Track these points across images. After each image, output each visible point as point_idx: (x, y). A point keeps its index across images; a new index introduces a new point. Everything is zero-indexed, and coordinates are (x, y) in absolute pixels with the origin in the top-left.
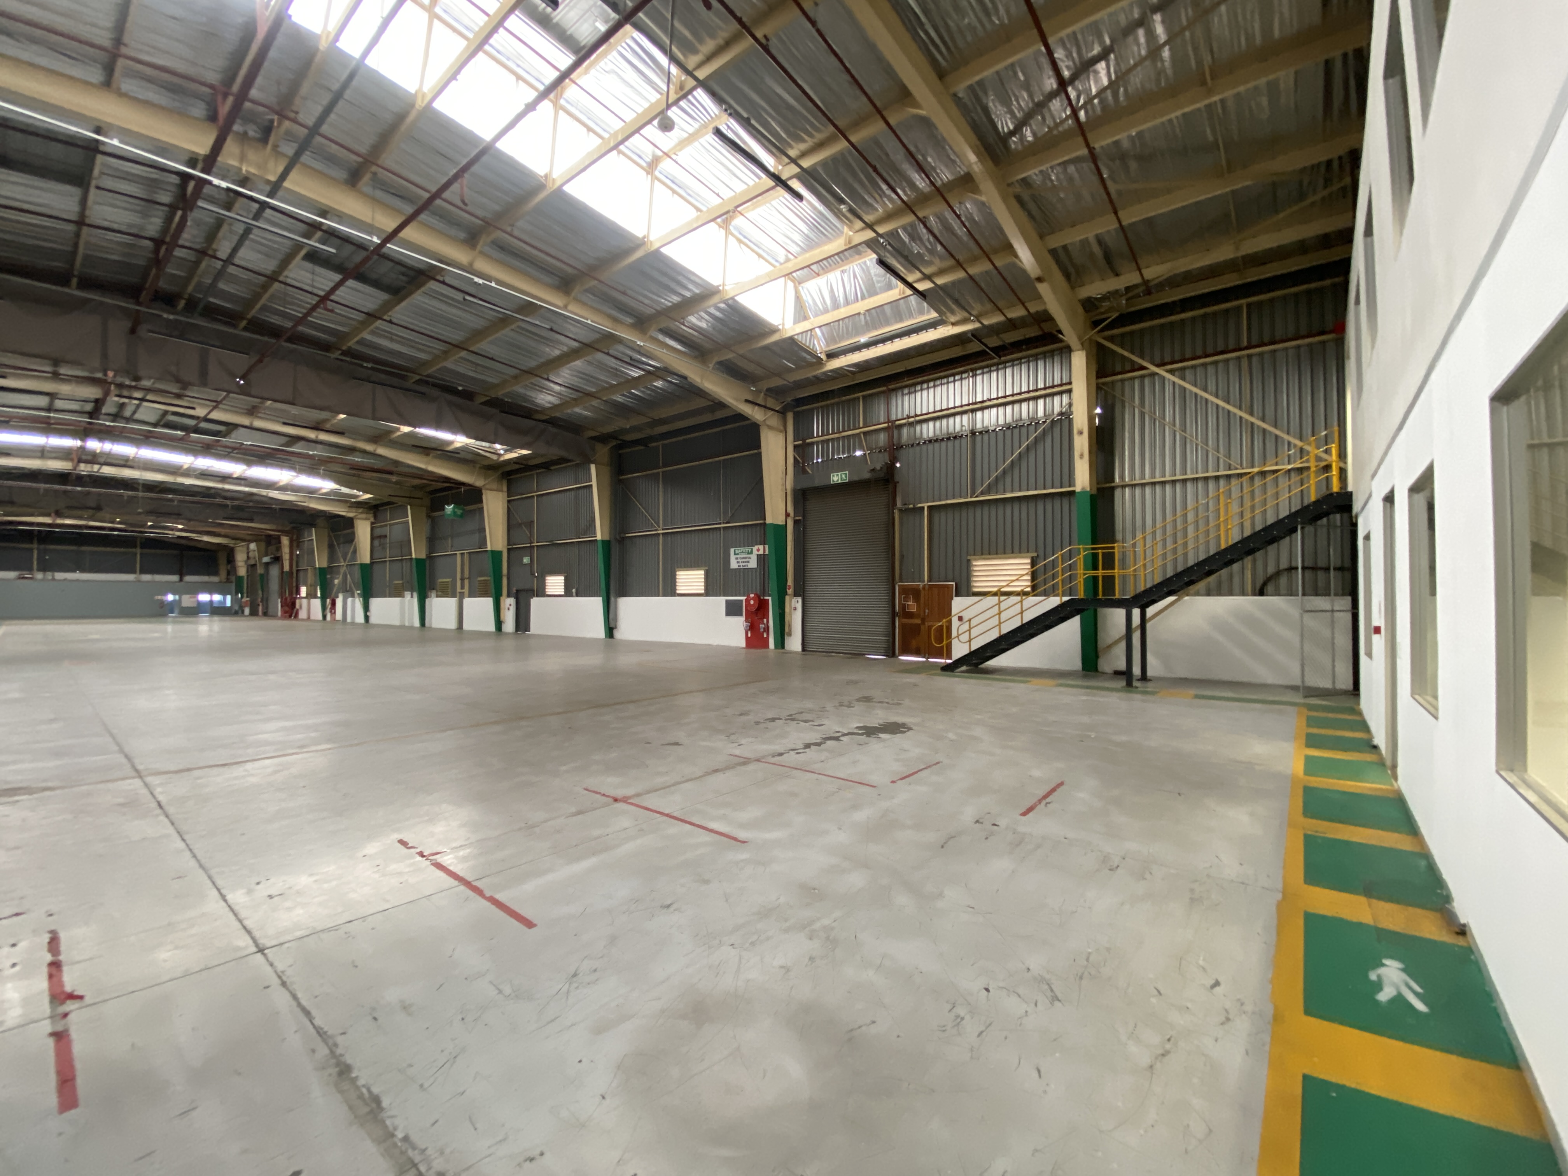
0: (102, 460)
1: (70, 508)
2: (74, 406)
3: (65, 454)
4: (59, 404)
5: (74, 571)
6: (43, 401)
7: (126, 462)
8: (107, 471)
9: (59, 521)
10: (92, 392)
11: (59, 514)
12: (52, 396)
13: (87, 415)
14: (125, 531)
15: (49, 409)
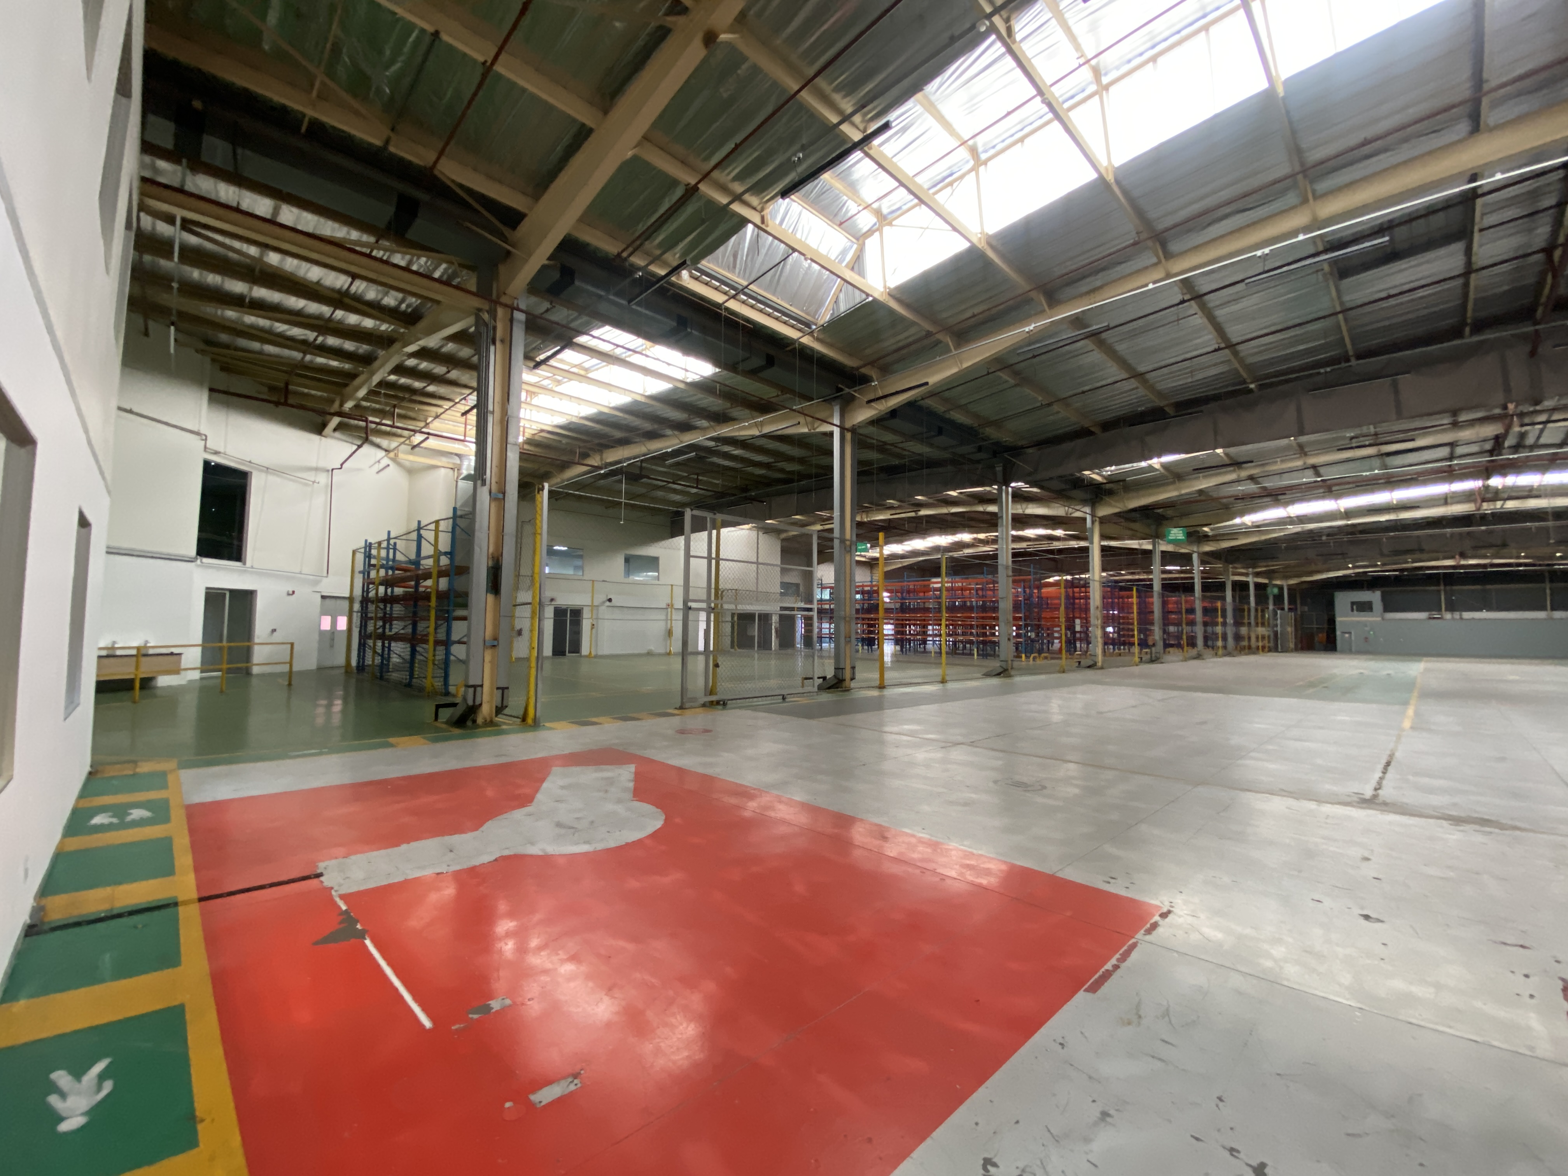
0: (1506, 496)
1: (1476, 548)
2: (1474, 448)
3: (1468, 496)
4: (1460, 450)
5: (1480, 610)
6: (1444, 452)
7: (1530, 493)
8: (1511, 505)
9: (1463, 562)
10: (1491, 430)
11: (1463, 556)
12: (1452, 445)
13: (1488, 454)
14: (1534, 565)
15: (1451, 458)
